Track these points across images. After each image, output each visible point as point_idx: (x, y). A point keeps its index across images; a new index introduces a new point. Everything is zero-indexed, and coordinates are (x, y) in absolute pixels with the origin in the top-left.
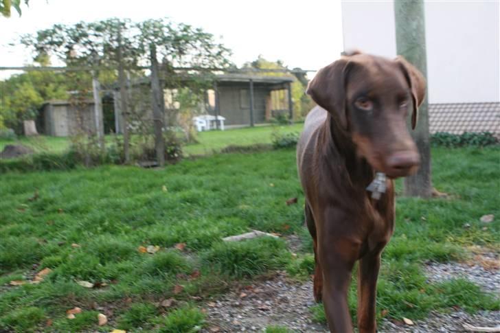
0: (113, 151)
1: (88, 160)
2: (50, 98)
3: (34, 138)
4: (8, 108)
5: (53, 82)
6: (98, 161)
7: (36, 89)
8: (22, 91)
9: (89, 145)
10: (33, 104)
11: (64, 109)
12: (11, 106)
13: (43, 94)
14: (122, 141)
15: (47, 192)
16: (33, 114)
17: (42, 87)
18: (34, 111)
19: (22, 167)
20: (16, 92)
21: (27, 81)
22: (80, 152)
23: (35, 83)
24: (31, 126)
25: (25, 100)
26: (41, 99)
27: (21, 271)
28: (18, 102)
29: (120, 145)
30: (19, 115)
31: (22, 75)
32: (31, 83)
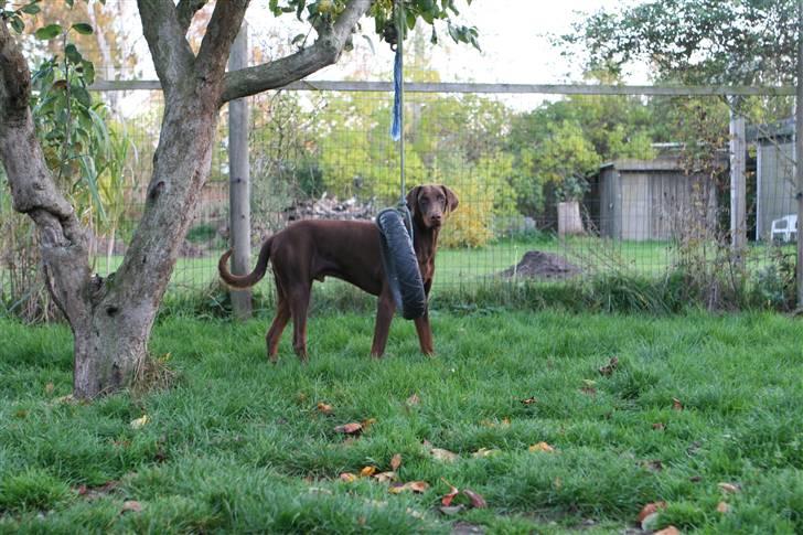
0: (769, 281)
1: (714, 297)
2: (615, 157)
3: (576, 239)
4: (526, 172)
5: (624, 121)
6: (732, 300)
7: (586, 136)
8: (558, 138)
9: (718, 263)
10: (579, 166)
11: (643, 179)
12: (534, 170)
13: (601, 147)
14: (792, 260)
15: (636, 360)
16: (578, 189)
17: (600, 133)
18: (579, 181)
19: (570, 300)
20: (547, 140)
21: (570, 118)
22: (697, 277)
23: (586, 123)
24: (570, 214)
25: (563, 157)
26: (597, 157)
27: (610, 523)
28: (549, 161)
29: (786, 267)
30: (549, 189)
31: (558, 104)
32: (577, 122)
